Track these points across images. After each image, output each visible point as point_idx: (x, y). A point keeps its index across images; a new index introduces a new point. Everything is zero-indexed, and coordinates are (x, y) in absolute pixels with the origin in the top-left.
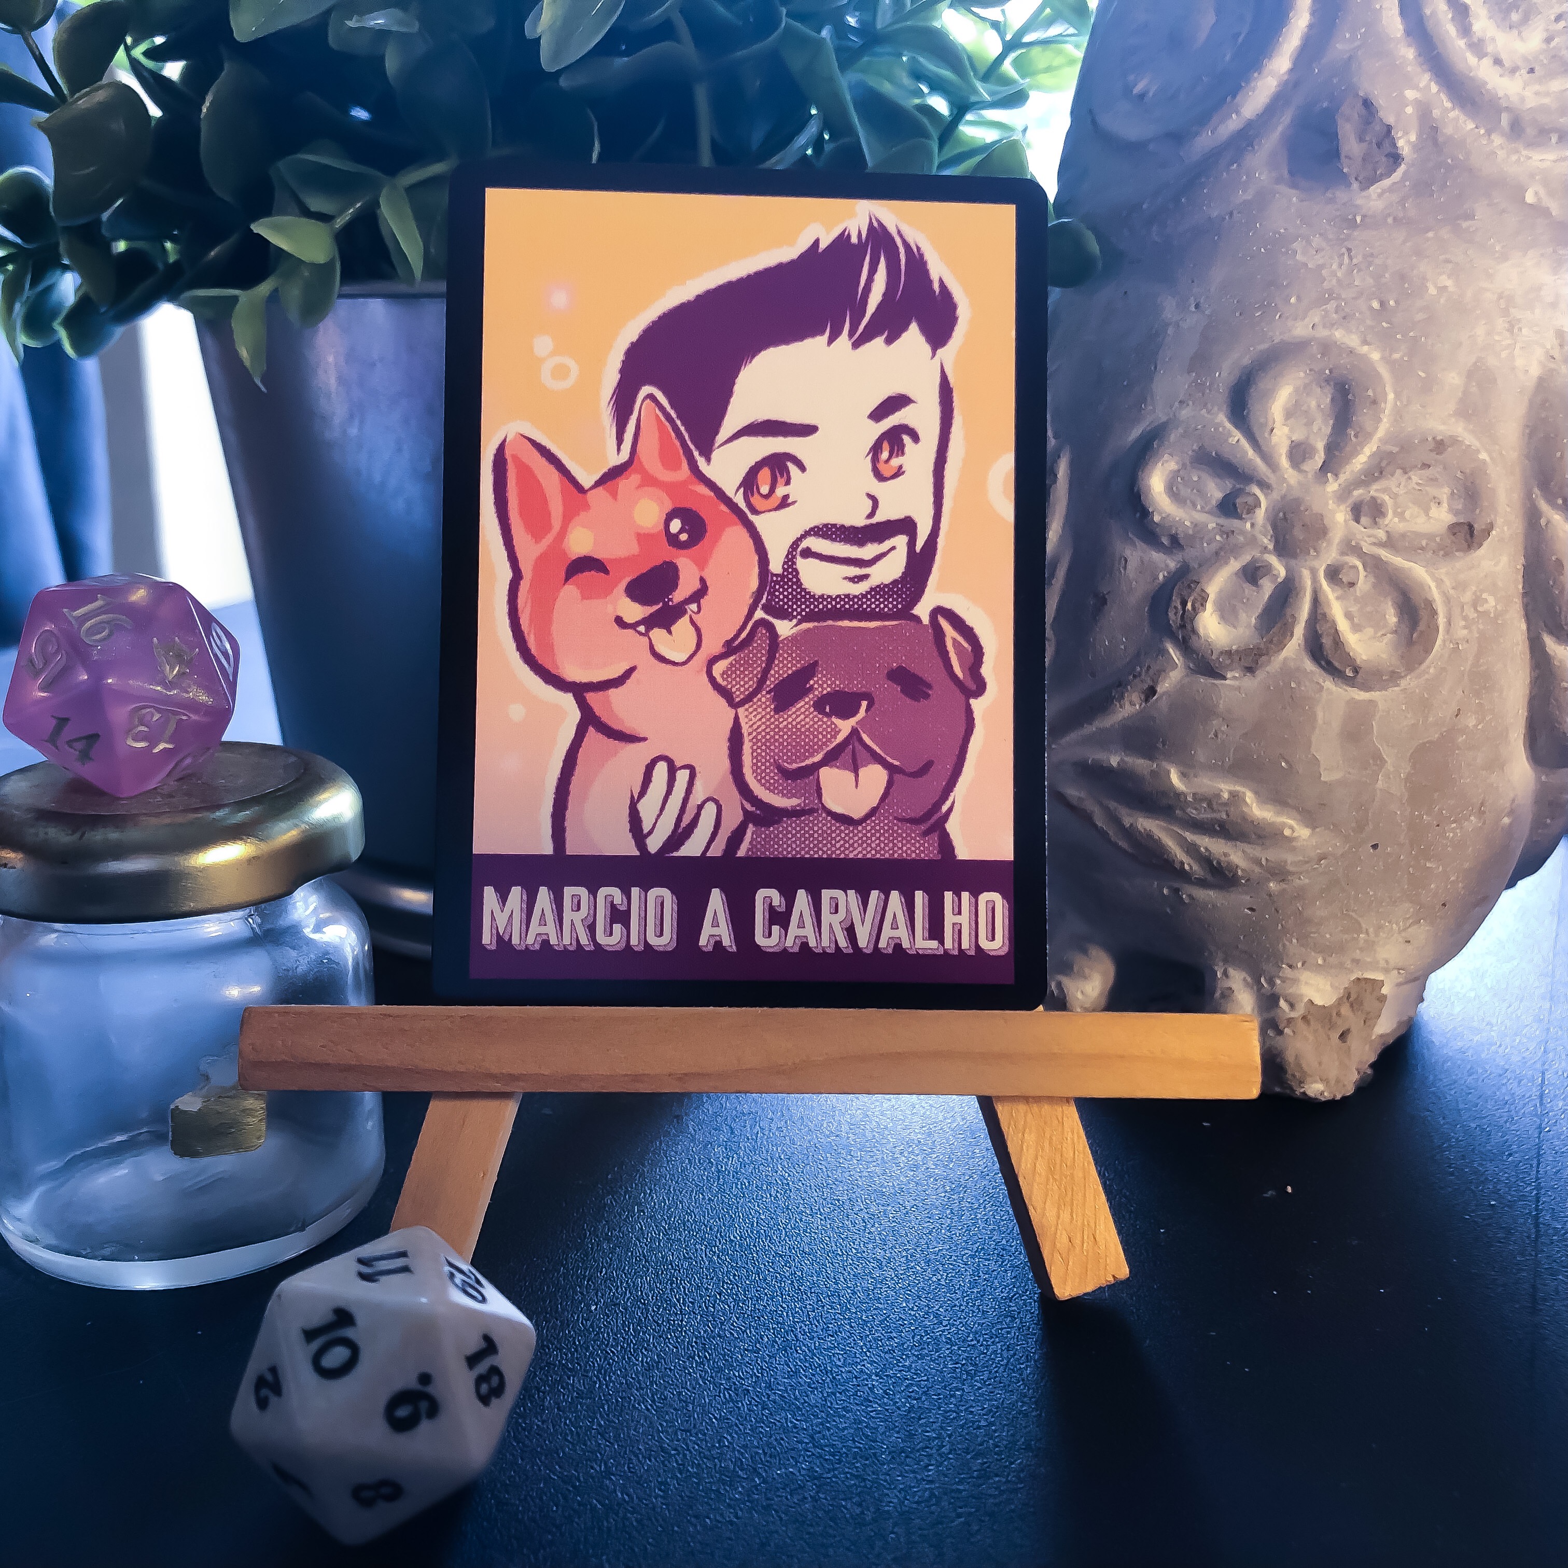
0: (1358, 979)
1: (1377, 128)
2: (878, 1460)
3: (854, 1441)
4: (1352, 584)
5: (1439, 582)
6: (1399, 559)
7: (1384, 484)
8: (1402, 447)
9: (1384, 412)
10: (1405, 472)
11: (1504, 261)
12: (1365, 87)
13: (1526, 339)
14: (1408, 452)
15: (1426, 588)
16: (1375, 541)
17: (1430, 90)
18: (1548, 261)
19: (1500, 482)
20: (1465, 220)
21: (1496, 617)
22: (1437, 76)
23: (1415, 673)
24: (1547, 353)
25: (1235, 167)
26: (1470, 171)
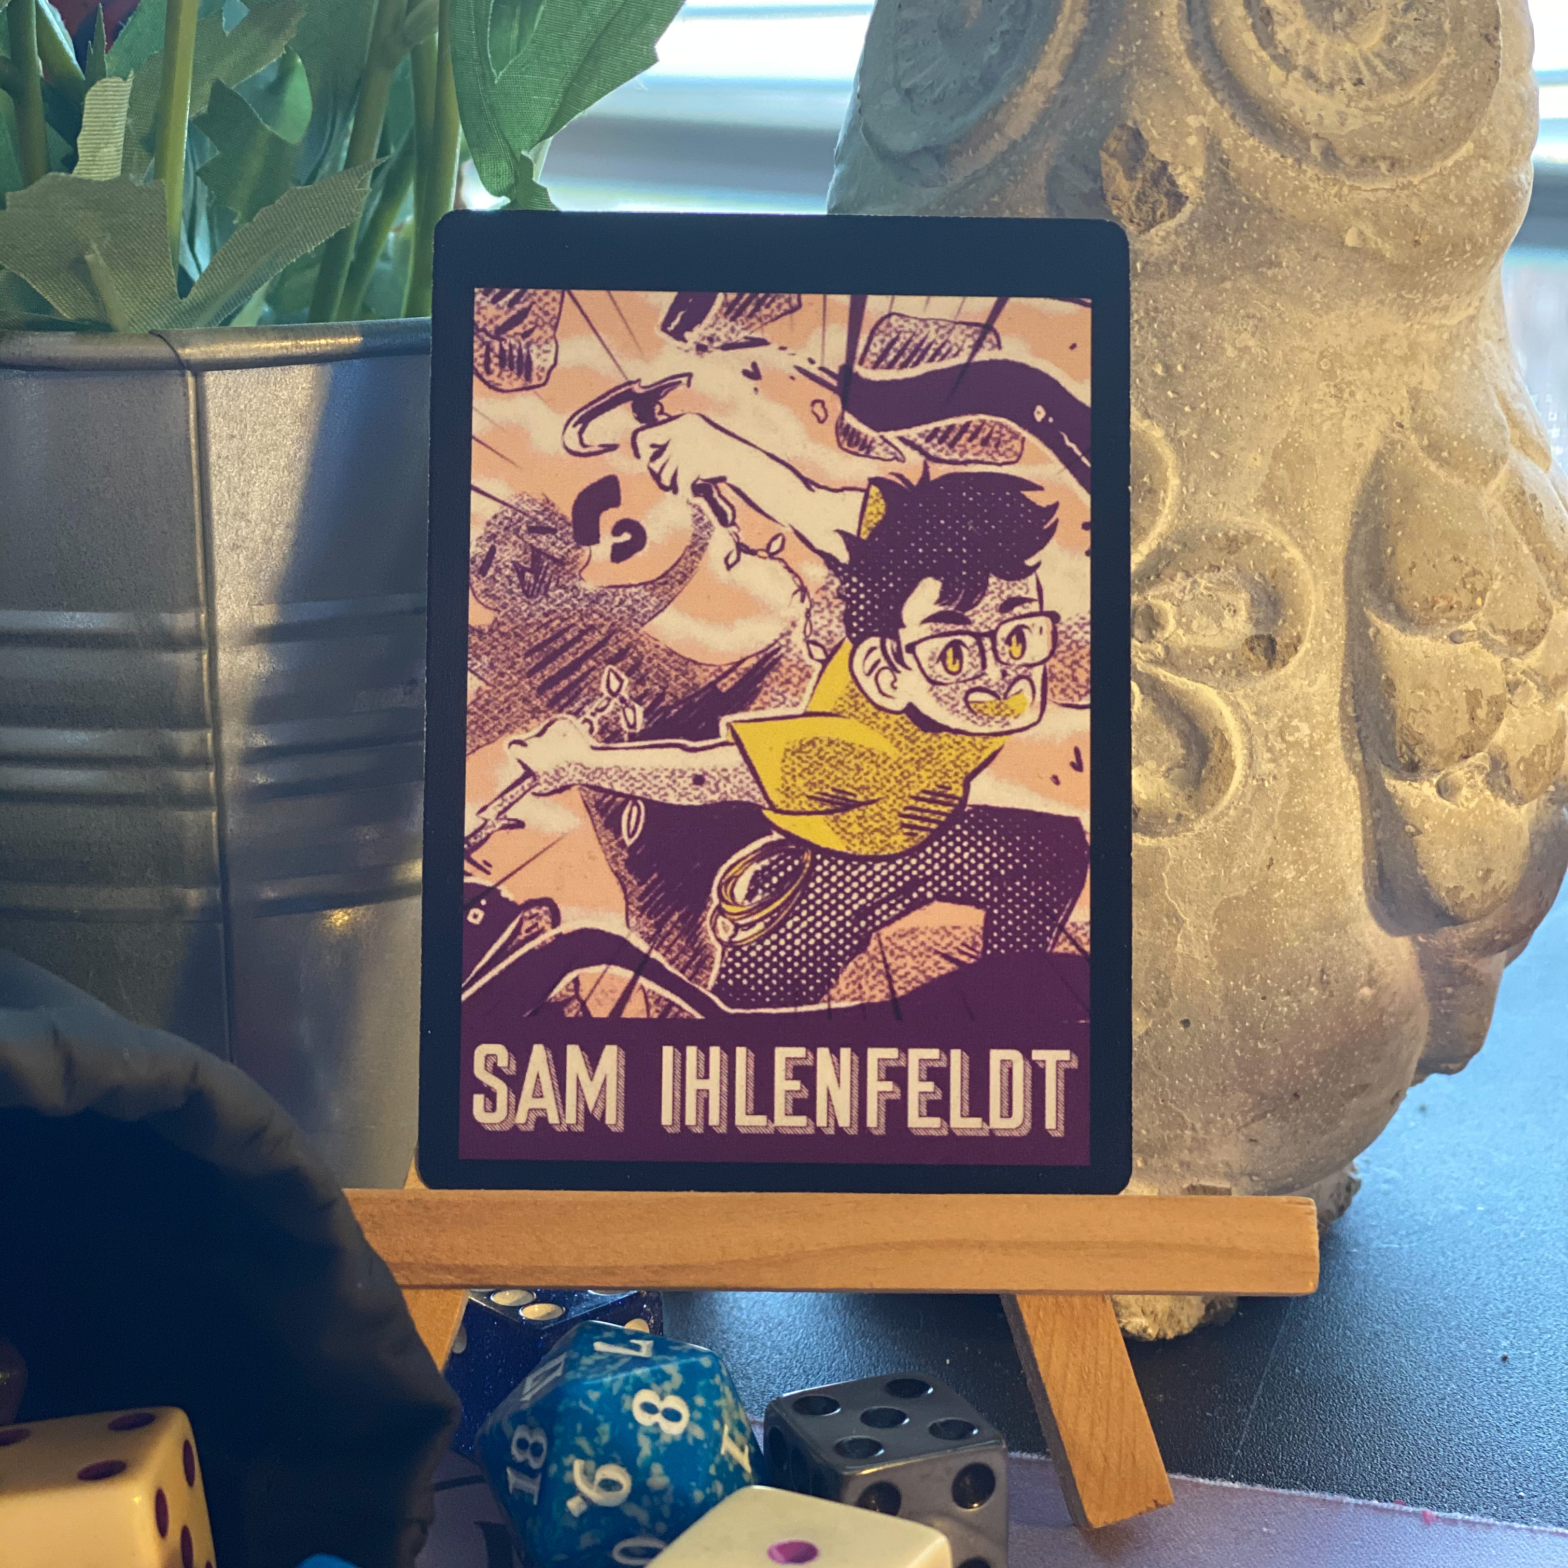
1: (1150, 165)
5: (1235, 706)
6: (1184, 680)
7: (1164, 589)
8: (1185, 545)
9: (1164, 502)
10: (1188, 575)
11: (1327, 313)
12: (1135, 115)
13: (1362, 404)
14: (1192, 551)
15: (1216, 715)
16: (1152, 657)
17: (1222, 114)
18: (1391, 307)
19: (1316, 583)
20: (1269, 268)
21: (1312, 748)
22: (1230, 97)
23: (1212, 815)
24: (1392, 420)
25: (996, 199)
26: (1270, 211)
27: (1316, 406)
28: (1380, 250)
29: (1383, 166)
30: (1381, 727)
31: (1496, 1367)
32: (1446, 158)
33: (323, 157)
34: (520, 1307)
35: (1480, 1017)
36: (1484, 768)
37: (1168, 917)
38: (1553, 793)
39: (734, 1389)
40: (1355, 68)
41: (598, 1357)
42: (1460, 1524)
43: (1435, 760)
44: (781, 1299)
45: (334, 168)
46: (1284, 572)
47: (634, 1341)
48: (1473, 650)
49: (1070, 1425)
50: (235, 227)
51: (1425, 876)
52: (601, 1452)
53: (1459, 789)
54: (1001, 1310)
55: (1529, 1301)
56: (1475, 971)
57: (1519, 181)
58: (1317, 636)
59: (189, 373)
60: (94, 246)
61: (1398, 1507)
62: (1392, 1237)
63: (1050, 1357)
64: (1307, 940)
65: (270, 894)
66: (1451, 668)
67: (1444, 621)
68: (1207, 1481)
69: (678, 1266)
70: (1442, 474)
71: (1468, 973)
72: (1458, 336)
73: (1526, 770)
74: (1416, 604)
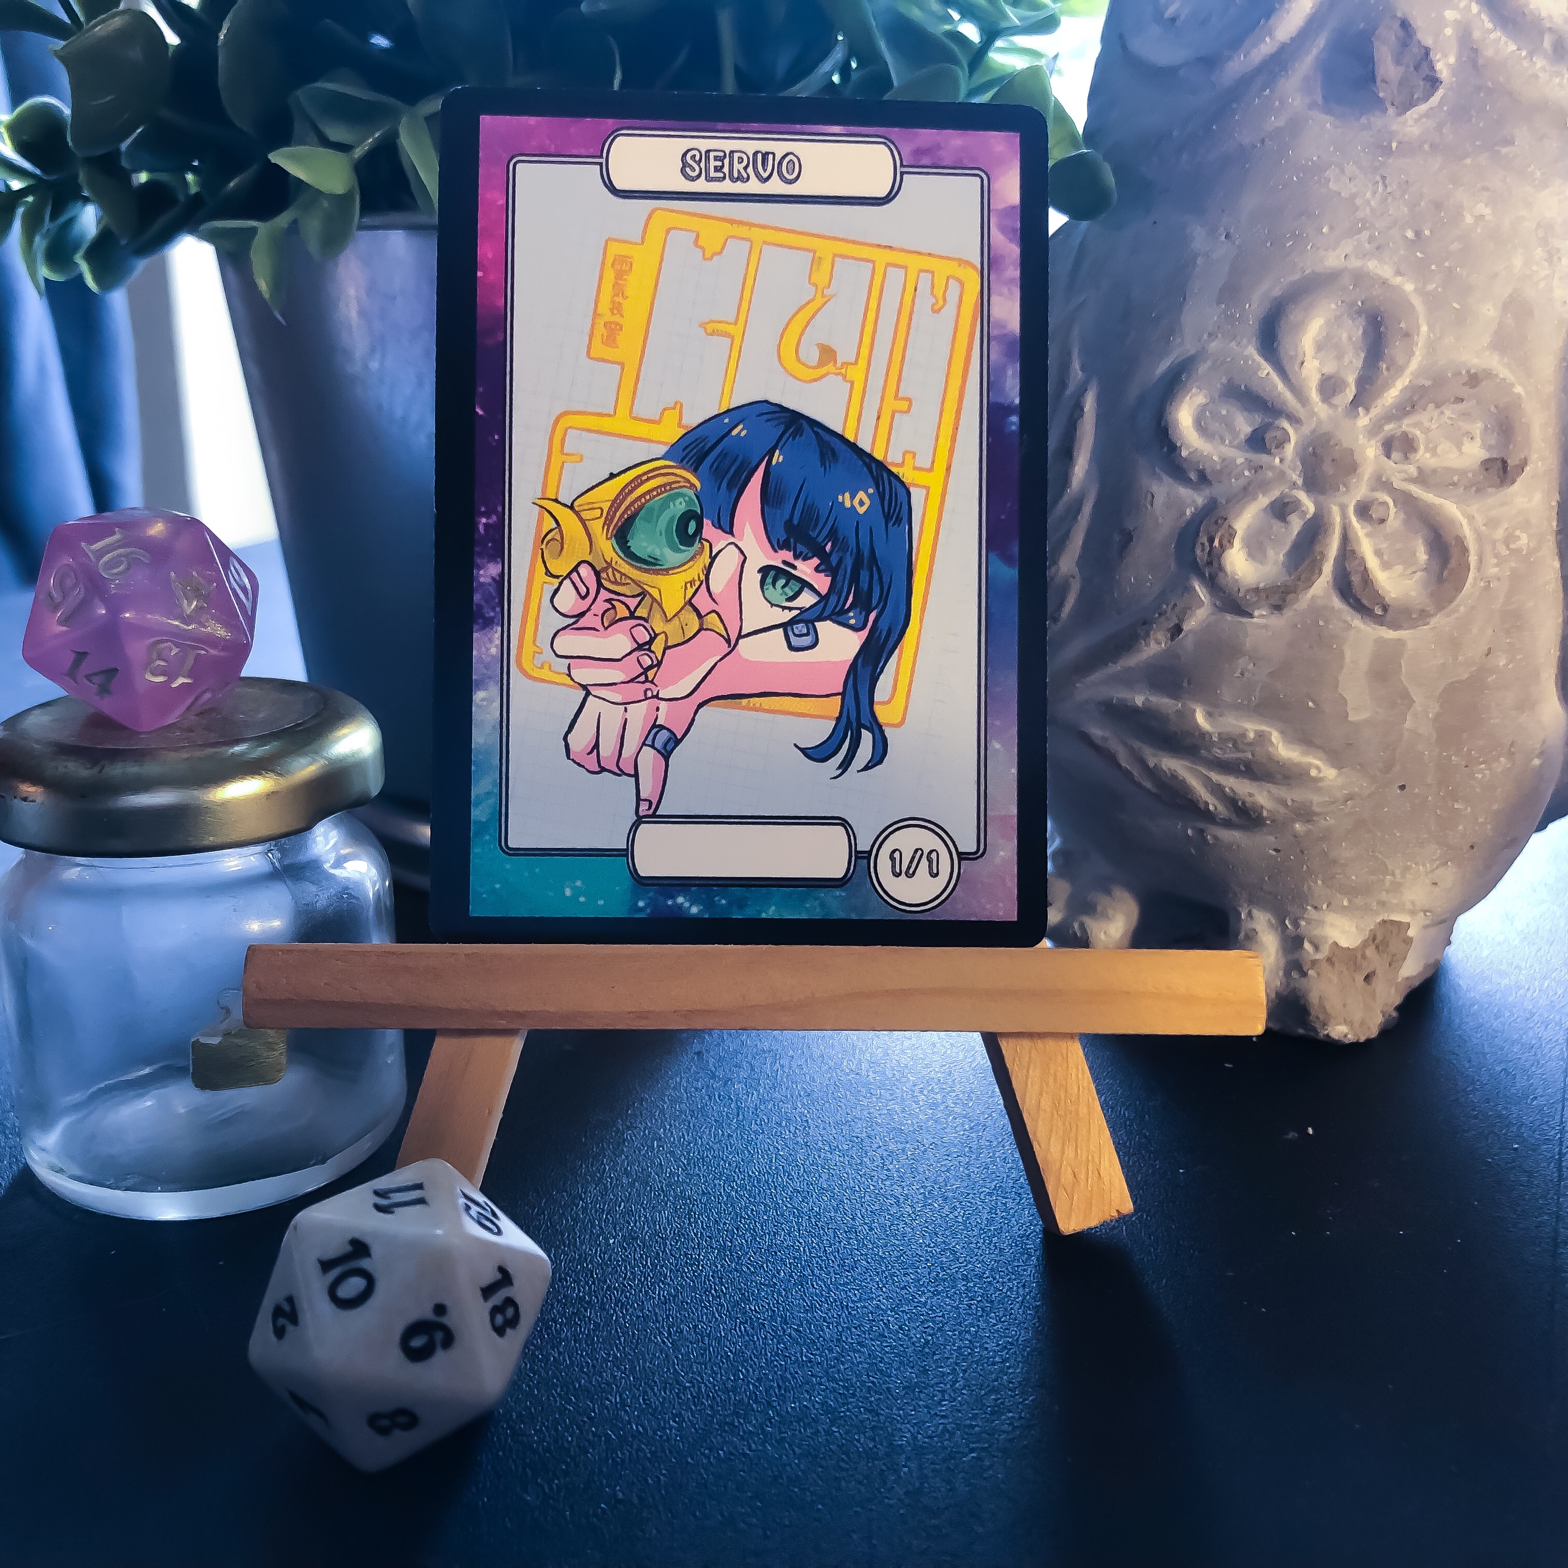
0: (1384, 922)
1: (1415, 50)
2: (892, 1396)
3: (868, 1376)
4: (1382, 521)
5: (1471, 518)
6: (1431, 495)
7: (1416, 418)
8: (1434, 381)
9: (1417, 345)
10: (1438, 406)
11: (1546, 188)
14: (1441, 386)
16: (1406, 476)
17: (1471, 10)
19: (1535, 416)
21: (1528, 554)
23: (1447, 611)
26: (1511, 95)
27: (1535, 268)
37: (1403, 697)
46: (1514, 405)
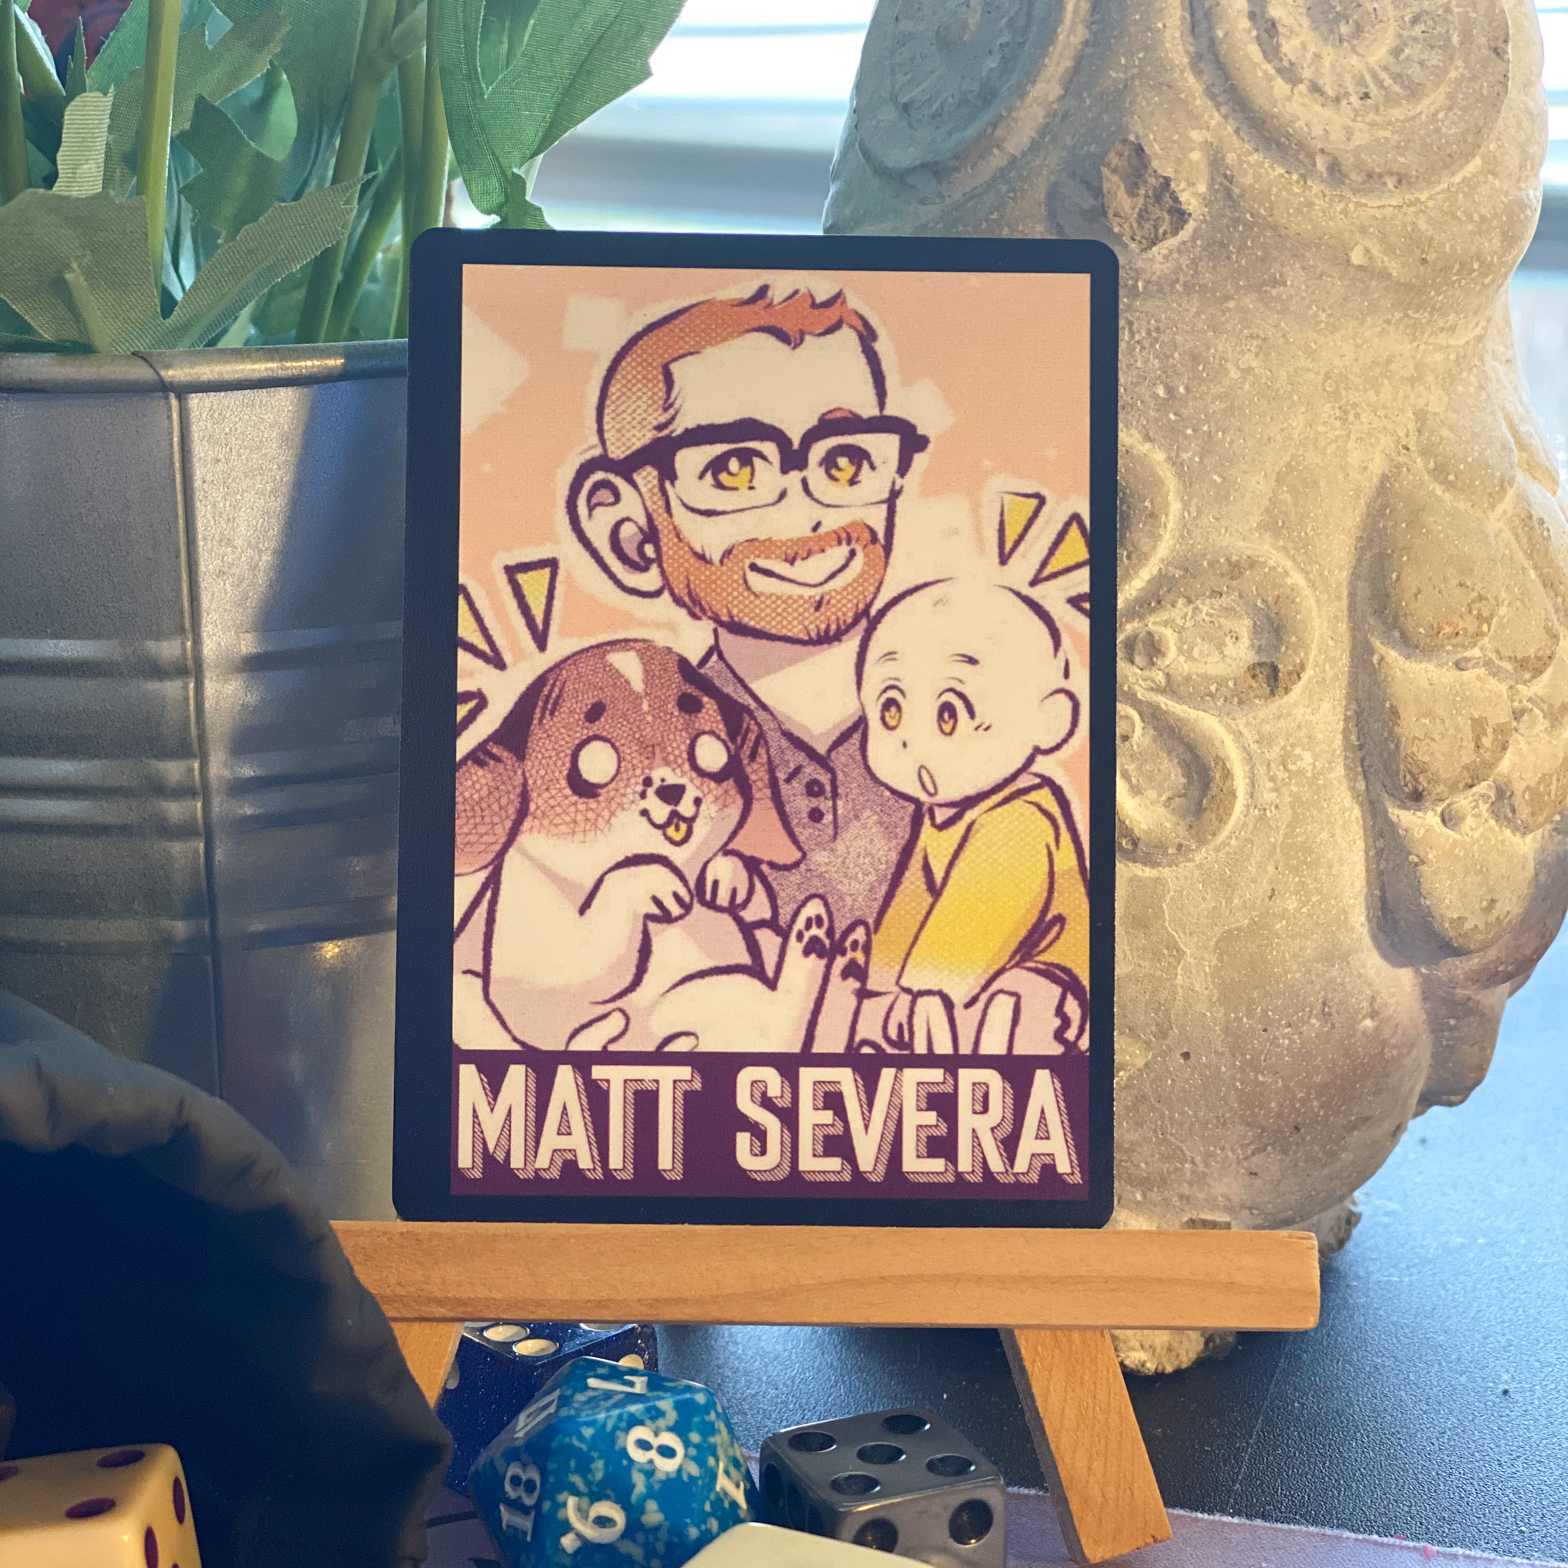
1: (1152, 181)
4: (1126, 737)
5: (1238, 735)
6: (1185, 707)
7: (1164, 615)
8: (1187, 570)
9: (1165, 527)
10: (1190, 601)
11: (1332, 333)
12: (1137, 129)
13: (1365, 427)
14: (1194, 576)
15: (1217, 744)
16: (1153, 685)
17: (1225, 129)
18: (1397, 328)
19: (1319, 610)
20: (1274, 287)
21: (1314, 777)
22: (1234, 111)
23: (1212, 845)
24: (1398, 442)
25: (995, 216)
26: (1274, 228)
27: (1321, 428)
28: (1385, 268)
29: (1390, 182)
30: (1385, 755)
31: (1498, 1400)
32: (1453, 174)
33: (310, 173)
34: (513, 1343)
35: (1482, 1049)
36: (1489, 797)
37: (1168, 948)
38: (1558, 822)
39: (729, 1426)
40: (1361, 81)
41: (592, 1394)
42: (1461, 1558)
43: (1439, 789)
44: (777, 1334)
45: (320, 185)
46: (1289, 597)
47: (627, 1377)
48: (1478, 678)
49: (1068, 1461)
50: (219, 246)
51: (1428, 907)
52: (595, 1489)
53: (1463, 818)
54: (1000, 1344)
55: (1530, 1334)
56: (1479, 1002)
57: (1528, 198)
58: (1321, 662)
59: (172, 395)
60: (75, 265)
61: (1398, 1542)
62: (1392, 1270)
63: (1049, 1391)
64: (1309, 972)
65: (257, 926)
66: (1456, 695)
67: (1449, 648)
68: (1206, 1516)
69: (673, 1300)
70: (1447, 497)
71: (1471, 1004)
72: (1465, 356)
73: (1532, 800)
74: (1422, 630)
